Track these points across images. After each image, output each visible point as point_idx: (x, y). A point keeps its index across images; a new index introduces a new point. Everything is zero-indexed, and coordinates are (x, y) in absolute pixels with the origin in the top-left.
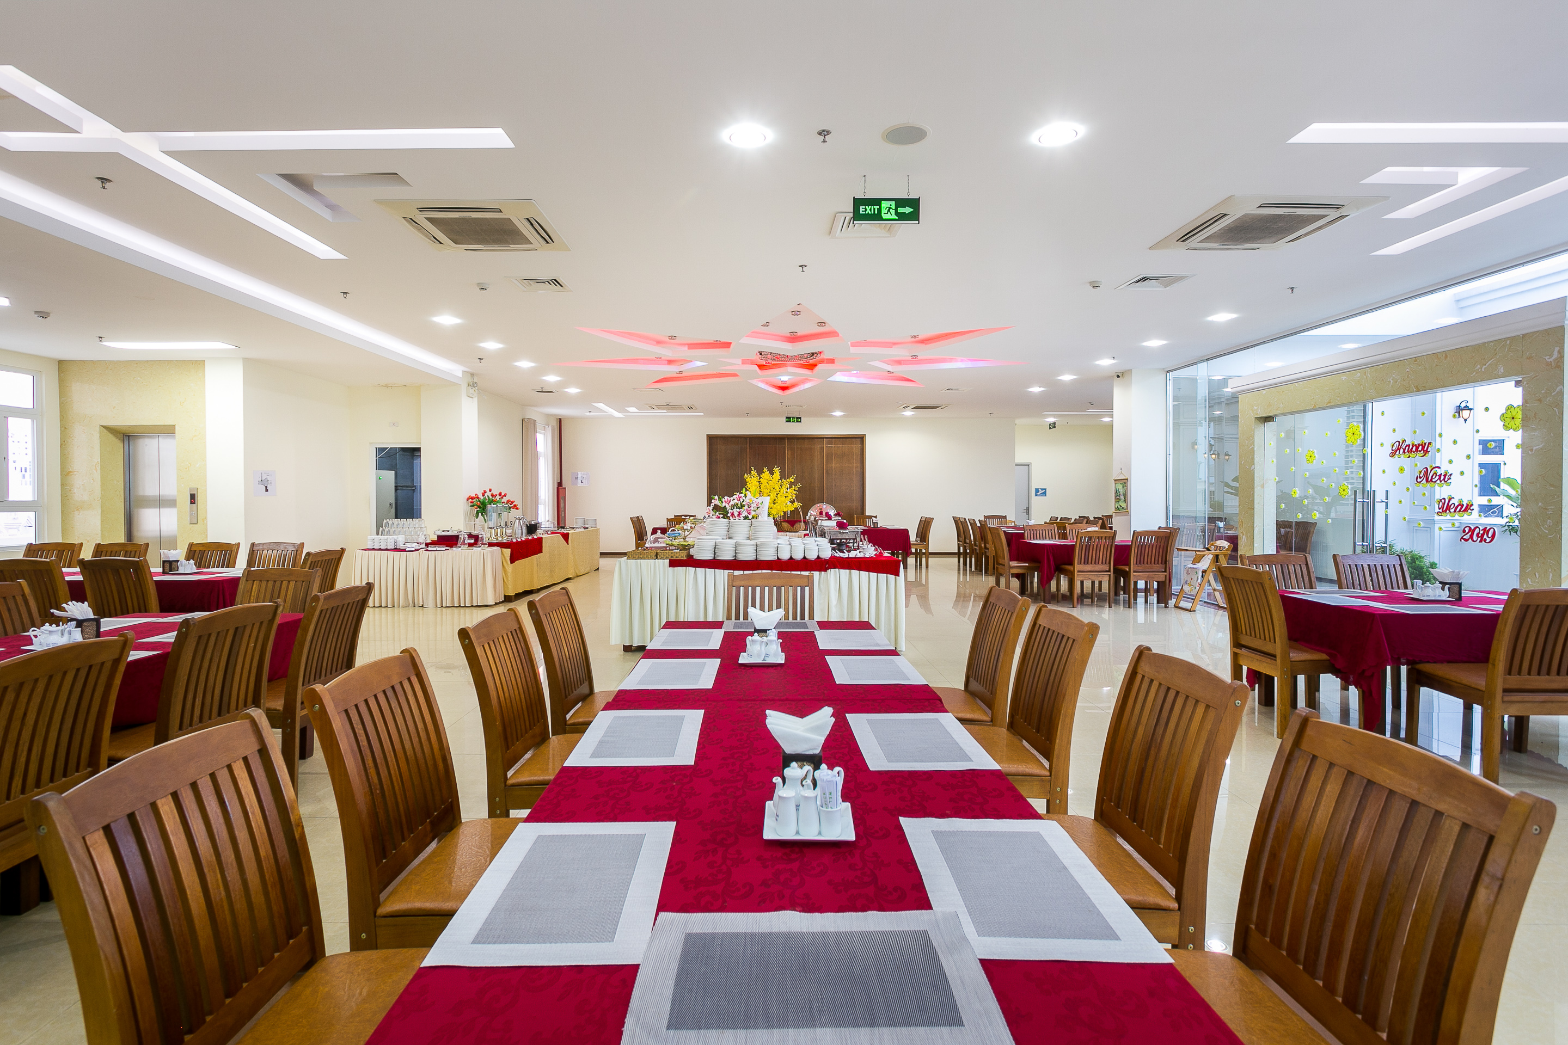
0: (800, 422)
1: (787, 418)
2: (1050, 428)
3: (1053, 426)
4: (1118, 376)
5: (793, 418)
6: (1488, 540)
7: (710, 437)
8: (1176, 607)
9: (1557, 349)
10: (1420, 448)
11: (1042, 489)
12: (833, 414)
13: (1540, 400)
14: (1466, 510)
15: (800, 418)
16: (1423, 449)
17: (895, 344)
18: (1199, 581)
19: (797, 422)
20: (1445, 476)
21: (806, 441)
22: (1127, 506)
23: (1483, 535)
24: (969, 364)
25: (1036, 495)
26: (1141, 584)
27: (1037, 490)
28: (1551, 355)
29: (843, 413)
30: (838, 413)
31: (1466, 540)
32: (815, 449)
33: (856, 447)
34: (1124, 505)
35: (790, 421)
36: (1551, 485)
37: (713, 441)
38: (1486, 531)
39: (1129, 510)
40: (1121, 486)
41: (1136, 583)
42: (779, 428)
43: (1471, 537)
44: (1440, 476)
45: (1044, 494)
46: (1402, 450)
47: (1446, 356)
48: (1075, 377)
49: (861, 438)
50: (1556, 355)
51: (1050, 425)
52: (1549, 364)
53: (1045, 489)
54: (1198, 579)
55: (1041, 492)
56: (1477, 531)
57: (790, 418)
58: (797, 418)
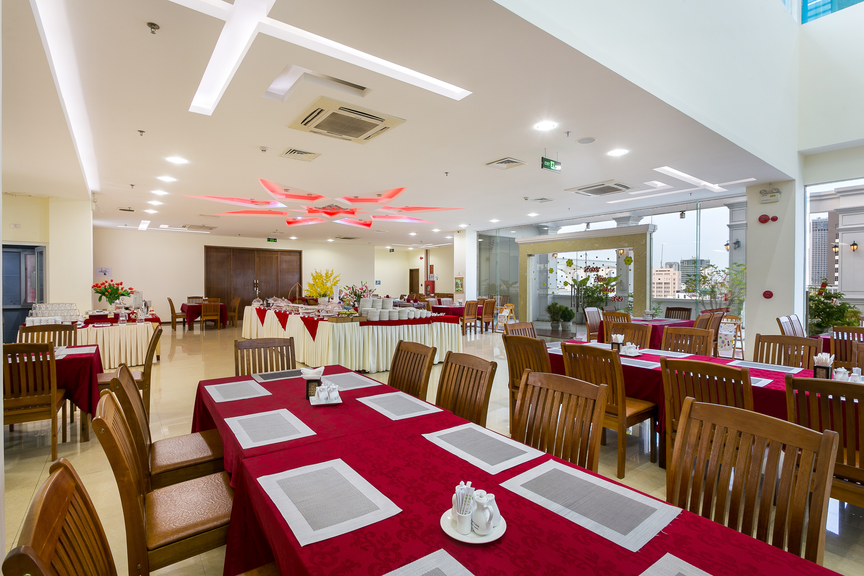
0: (276, 241)
1: (268, 239)
2: (390, 252)
3: (392, 250)
4: (458, 232)
5: (272, 239)
6: (620, 301)
7: (206, 247)
8: (495, 332)
9: (644, 240)
10: (596, 269)
11: (379, 281)
12: (291, 238)
13: (639, 256)
14: (612, 291)
15: (276, 239)
16: (597, 269)
17: (391, 208)
18: (506, 320)
19: (274, 241)
20: (605, 279)
21: (268, 252)
22: (463, 290)
23: (618, 299)
24: (410, 221)
25: (376, 284)
26: (468, 324)
27: (376, 282)
28: (643, 242)
29: (296, 238)
30: (293, 238)
31: (612, 301)
32: (273, 257)
33: (295, 258)
34: (461, 289)
35: (270, 241)
36: (643, 283)
37: (208, 249)
38: (619, 298)
39: (464, 291)
40: (460, 281)
41: (466, 324)
42: (263, 244)
43: (614, 300)
44: (603, 279)
45: (380, 283)
46: (589, 270)
47: (607, 239)
48: (439, 230)
49: (300, 253)
50: (644, 242)
51: (390, 250)
52: (642, 244)
53: (380, 281)
54: (505, 319)
55: (378, 282)
56: (616, 298)
57: (270, 239)
58: (274, 239)
